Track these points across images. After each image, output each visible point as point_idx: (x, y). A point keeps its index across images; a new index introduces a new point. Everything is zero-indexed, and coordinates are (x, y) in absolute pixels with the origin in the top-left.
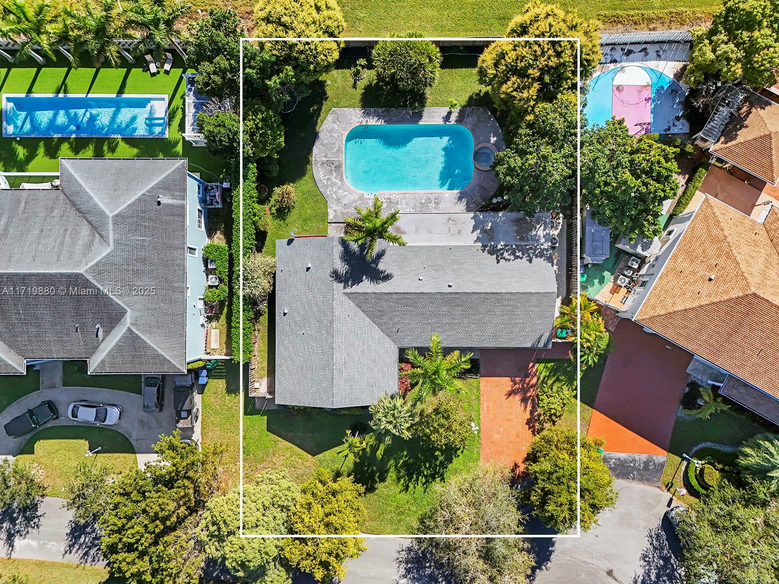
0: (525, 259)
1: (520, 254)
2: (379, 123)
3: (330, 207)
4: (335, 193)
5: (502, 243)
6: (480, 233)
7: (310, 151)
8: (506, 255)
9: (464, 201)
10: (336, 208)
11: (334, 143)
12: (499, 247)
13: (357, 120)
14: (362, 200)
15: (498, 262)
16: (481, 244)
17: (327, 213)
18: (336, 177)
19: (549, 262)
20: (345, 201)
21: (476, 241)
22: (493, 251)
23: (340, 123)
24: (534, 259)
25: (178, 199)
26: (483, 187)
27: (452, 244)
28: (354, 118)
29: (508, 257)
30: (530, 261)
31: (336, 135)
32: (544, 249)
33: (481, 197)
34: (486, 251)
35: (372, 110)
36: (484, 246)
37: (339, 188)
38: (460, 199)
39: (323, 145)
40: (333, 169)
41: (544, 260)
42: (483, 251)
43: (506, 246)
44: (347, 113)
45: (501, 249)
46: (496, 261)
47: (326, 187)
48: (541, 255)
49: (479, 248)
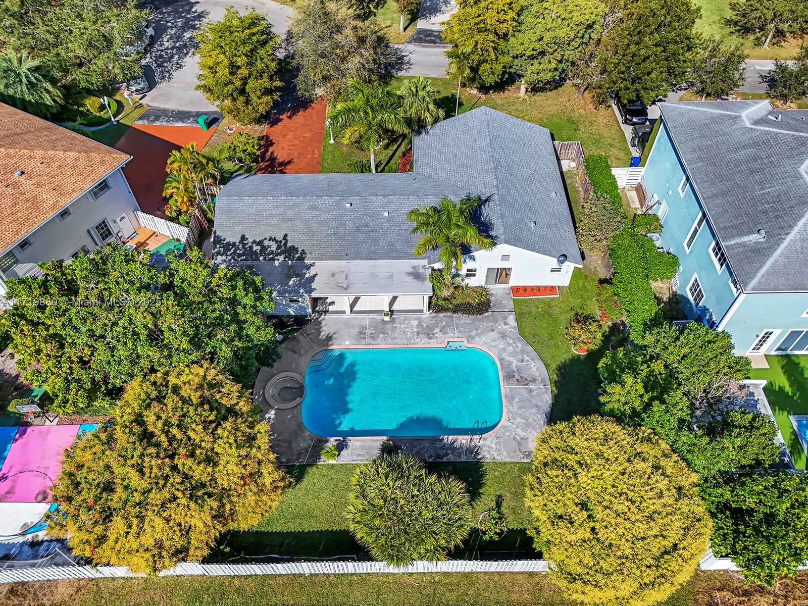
0: (250, 240)
1: (256, 248)
2: (451, 437)
3: (514, 328)
4: (510, 345)
5: (277, 263)
6: (305, 274)
7: (556, 398)
8: (274, 247)
9: (323, 335)
10: (505, 327)
11: (520, 408)
12: (281, 258)
13: (488, 442)
14: (470, 336)
15: (286, 236)
16: (306, 262)
17: (517, 320)
18: (510, 363)
19: (219, 237)
20: (494, 335)
21: (312, 265)
22: (290, 251)
23: (514, 438)
24: (237, 239)
25: (735, 245)
26: (295, 352)
27: (343, 263)
28: (493, 446)
29: (271, 243)
30: (243, 238)
31: (519, 420)
32: (222, 255)
33: (298, 341)
34: (300, 251)
35: (464, 459)
36: (301, 259)
37: (504, 349)
38: (329, 338)
39: (536, 406)
40: (516, 375)
41: (225, 240)
42: (303, 252)
43: (273, 259)
44: (505, 453)
45: (280, 254)
46: (288, 238)
47: (523, 352)
48: (228, 246)
49: (309, 256)
